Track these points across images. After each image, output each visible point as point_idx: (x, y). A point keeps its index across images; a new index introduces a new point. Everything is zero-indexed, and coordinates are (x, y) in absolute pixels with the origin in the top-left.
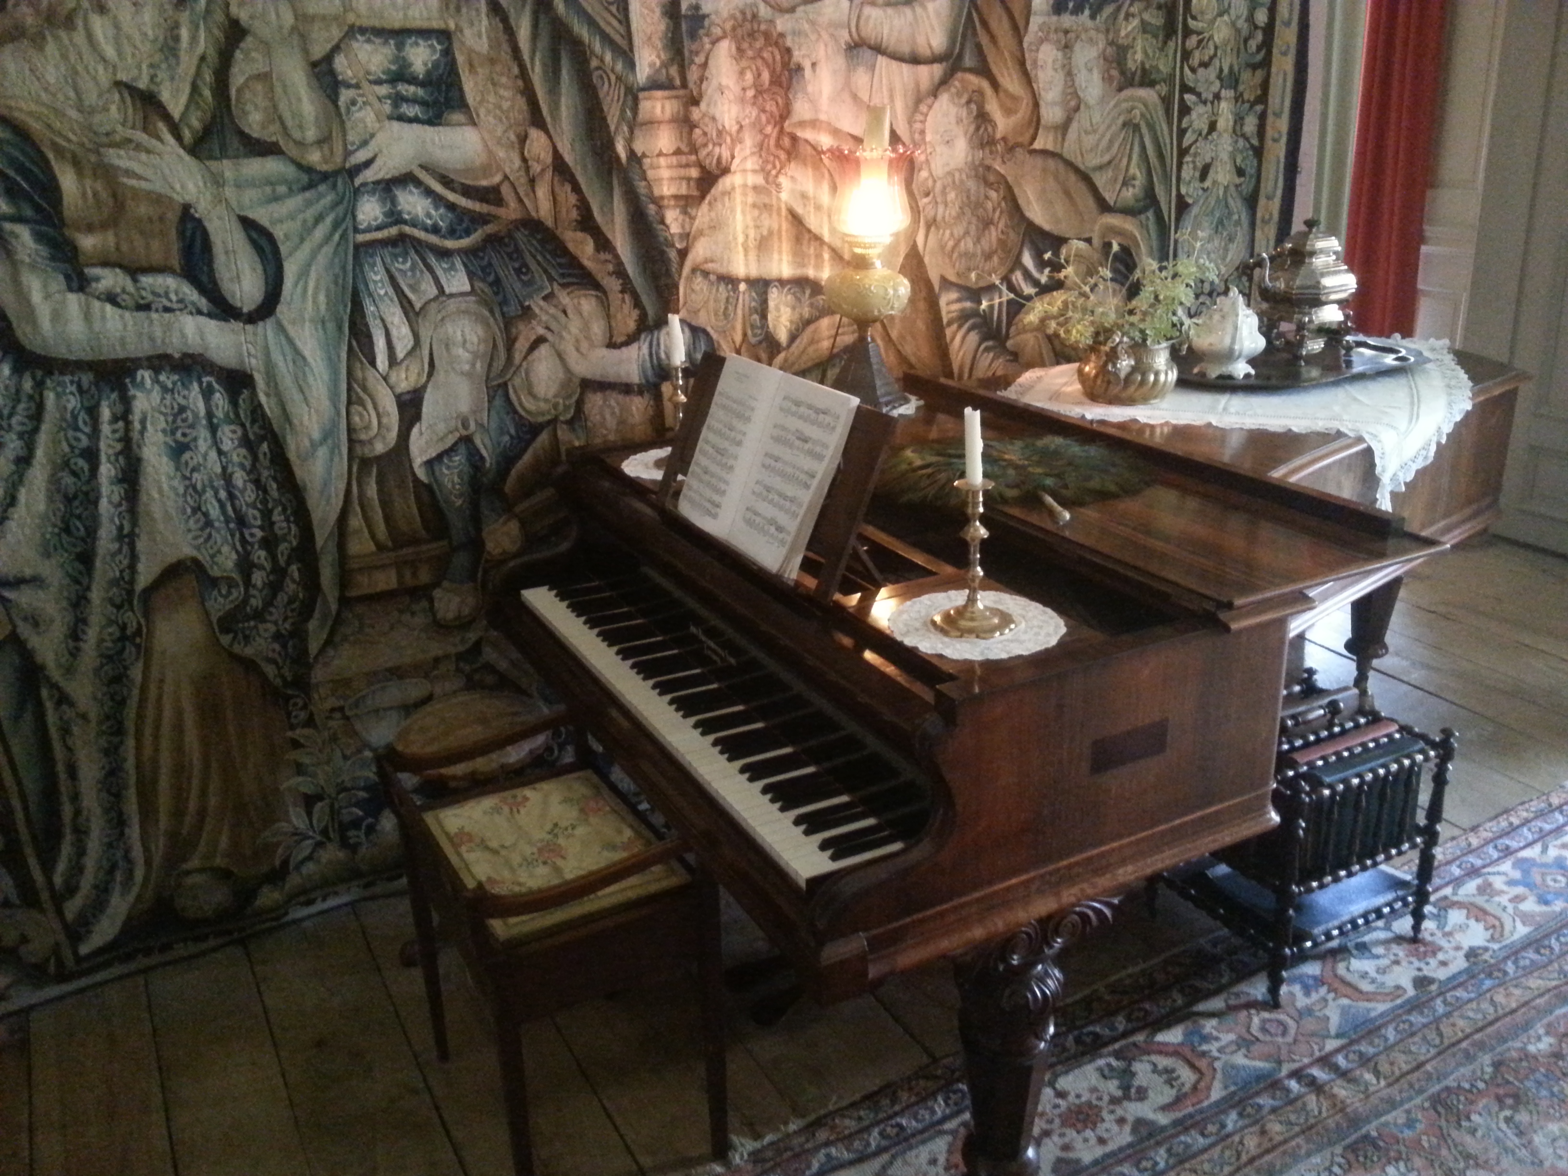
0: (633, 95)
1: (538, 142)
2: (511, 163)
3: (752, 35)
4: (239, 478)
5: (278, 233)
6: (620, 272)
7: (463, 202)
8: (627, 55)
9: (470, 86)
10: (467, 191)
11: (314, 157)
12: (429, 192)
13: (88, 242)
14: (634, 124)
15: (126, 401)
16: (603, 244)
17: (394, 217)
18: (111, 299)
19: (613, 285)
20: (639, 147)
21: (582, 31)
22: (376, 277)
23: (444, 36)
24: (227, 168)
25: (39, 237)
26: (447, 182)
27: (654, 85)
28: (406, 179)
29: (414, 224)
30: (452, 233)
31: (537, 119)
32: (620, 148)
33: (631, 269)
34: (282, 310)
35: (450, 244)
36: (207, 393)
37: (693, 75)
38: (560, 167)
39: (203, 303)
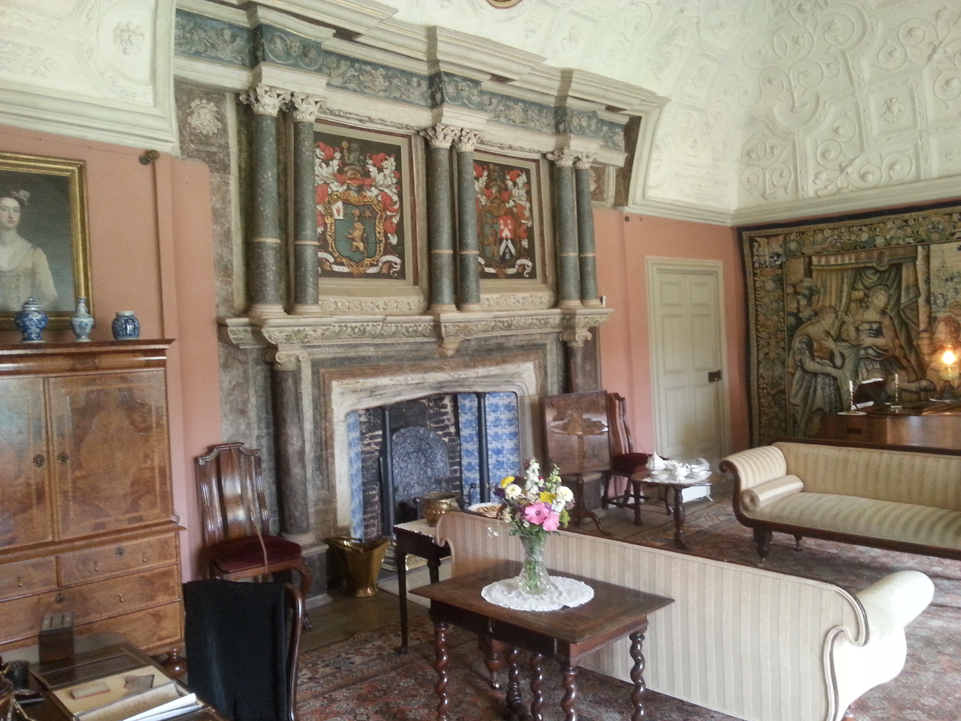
0: (919, 333)
1: (897, 342)
2: (891, 345)
3: (949, 321)
4: (832, 395)
5: (846, 355)
6: (912, 367)
7: (880, 352)
8: (918, 325)
9: (884, 331)
10: (882, 350)
11: (853, 343)
12: (874, 350)
13: (816, 354)
14: (919, 338)
15: (816, 380)
16: (908, 361)
17: (867, 354)
18: (818, 363)
19: (910, 370)
20: (919, 343)
21: (908, 321)
22: (862, 364)
23: (880, 323)
24: (839, 343)
25: (810, 353)
26: (877, 348)
27: (924, 331)
28: (870, 347)
29: (870, 355)
30: (877, 357)
31: (897, 337)
32: (915, 343)
33: (915, 367)
34: (844, 368)
35: (877, 359)
36: (830, 380)
37: (933, 329)
38: (901, 347)
39: (831, 364)
